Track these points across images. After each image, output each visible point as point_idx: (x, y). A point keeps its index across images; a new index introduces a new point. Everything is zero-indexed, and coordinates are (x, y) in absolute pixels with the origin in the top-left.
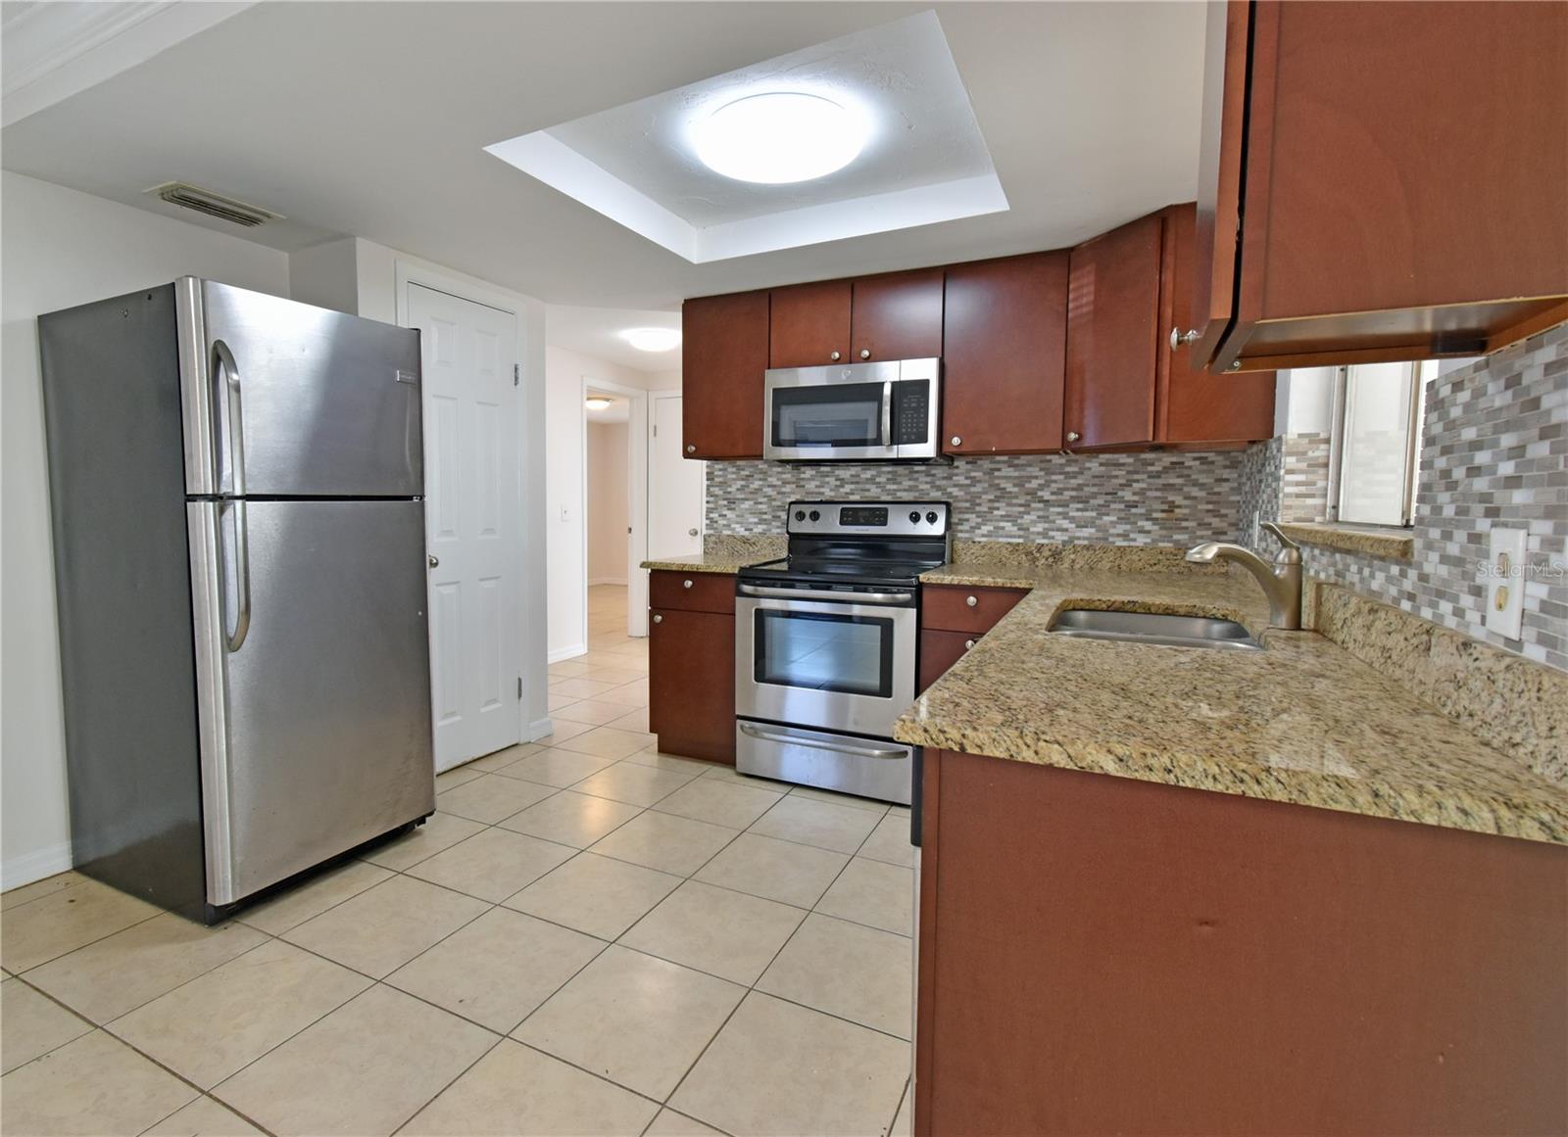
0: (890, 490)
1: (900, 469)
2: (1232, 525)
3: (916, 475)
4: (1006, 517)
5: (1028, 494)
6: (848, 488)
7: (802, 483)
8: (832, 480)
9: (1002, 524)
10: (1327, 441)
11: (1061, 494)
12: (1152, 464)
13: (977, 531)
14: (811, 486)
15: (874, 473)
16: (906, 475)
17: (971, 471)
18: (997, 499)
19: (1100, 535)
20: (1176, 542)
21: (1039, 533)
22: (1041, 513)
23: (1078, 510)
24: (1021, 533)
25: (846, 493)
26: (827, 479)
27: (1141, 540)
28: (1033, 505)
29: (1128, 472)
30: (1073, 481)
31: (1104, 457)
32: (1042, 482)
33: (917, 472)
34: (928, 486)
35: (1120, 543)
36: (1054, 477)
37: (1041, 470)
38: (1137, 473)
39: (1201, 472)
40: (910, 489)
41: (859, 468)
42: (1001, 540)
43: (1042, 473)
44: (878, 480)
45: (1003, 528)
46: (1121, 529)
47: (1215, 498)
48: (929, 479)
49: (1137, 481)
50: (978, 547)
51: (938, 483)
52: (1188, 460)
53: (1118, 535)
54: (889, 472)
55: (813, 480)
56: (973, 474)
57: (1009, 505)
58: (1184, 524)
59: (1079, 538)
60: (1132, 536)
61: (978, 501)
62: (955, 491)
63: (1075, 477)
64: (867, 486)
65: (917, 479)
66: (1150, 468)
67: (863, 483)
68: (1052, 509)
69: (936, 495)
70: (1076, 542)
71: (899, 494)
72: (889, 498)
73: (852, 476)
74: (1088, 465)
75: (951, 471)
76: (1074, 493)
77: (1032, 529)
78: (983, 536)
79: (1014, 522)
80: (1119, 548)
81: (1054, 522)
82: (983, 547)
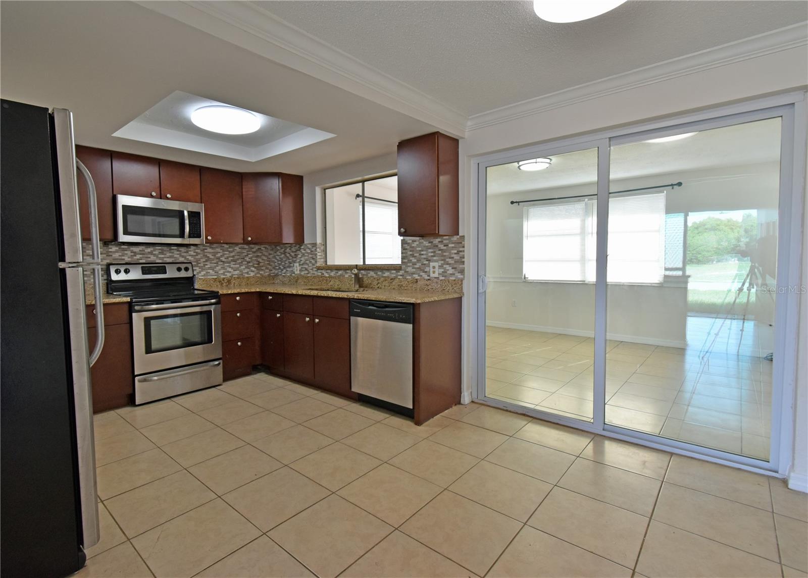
0: (160, 257)
1: (165, 248)
2: (274, 268)
3: (172, 251)
4: (210, 268)
5: (217, 259)
6: (138, 257)
7: (110, 254)
8: (129, 253)
9: (209, 271)
10: (324, 245)
11: (228, 259)
12: (253, 249)
13: (200, 274)
14: (116, 255)
15: (152, 249)
16: (168, 251)
17: (195, 250)
18: (206, 261)
19: (240, 273)
20: (261, 274)
21: (222, 274)
22: (222, 266)
23: (234, 264)
24: (216, 274)
25: (138, 259)
26: (126, 252)
27: (252, 274)
28: (219, 263)
29: (247, 251)
30: (232, 254)
31: (240, 246)
32: (221, 254)
33: (173, 249)
34: (178, 256)
35: (246, 275)
36: (226, 253)
37: (221, 249)
38: (249, 251)
39: (266, 251)
40: (170, 257)
41: (143, 247)
42: (209, 277)
43: (221, 251)
44: (154, 253)
45: (209, 272)
46: (246, 271)
47: (269, 260)
48: (178, 253)
49: (249, 254)
50: (202, 281)
51: (182, 254)
52: (262, 247)
53: (246, 273)
54: (160, 249)
55: (117, 252)
56: (197, 251)
57: (211, 263)
58: (263, 268)
59: (234, 275)
60: (250, 273)
61: (199, 262)
62: (190, 258)
63: (232, 253)
64: (149, 256)
65: (173, 253)
66: (253, 250)
67: (147, 254)
68: (226, 265)
69: (182, 259)
70: (234, 276)
71: (165, 259)
72: (160, 261)
73: (140, 250)
74: (236, 248)
75: (188, 249)
76: (232, 258)
77: (219, 272)
78: (202, 276)
79: (213, 270)
80: (247, 277)
81: (226, 269)
82: (203, 281)
